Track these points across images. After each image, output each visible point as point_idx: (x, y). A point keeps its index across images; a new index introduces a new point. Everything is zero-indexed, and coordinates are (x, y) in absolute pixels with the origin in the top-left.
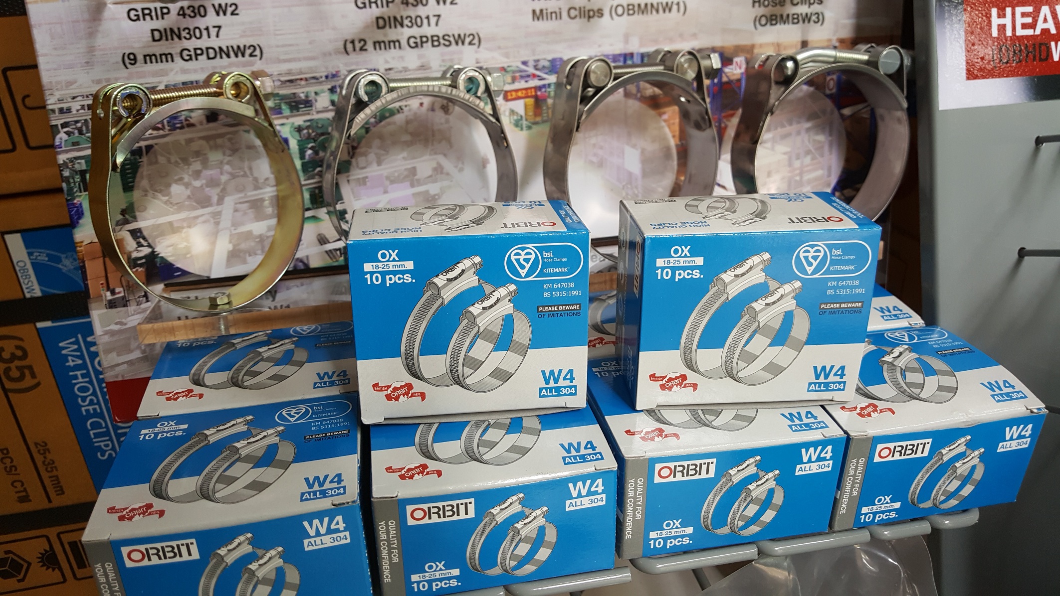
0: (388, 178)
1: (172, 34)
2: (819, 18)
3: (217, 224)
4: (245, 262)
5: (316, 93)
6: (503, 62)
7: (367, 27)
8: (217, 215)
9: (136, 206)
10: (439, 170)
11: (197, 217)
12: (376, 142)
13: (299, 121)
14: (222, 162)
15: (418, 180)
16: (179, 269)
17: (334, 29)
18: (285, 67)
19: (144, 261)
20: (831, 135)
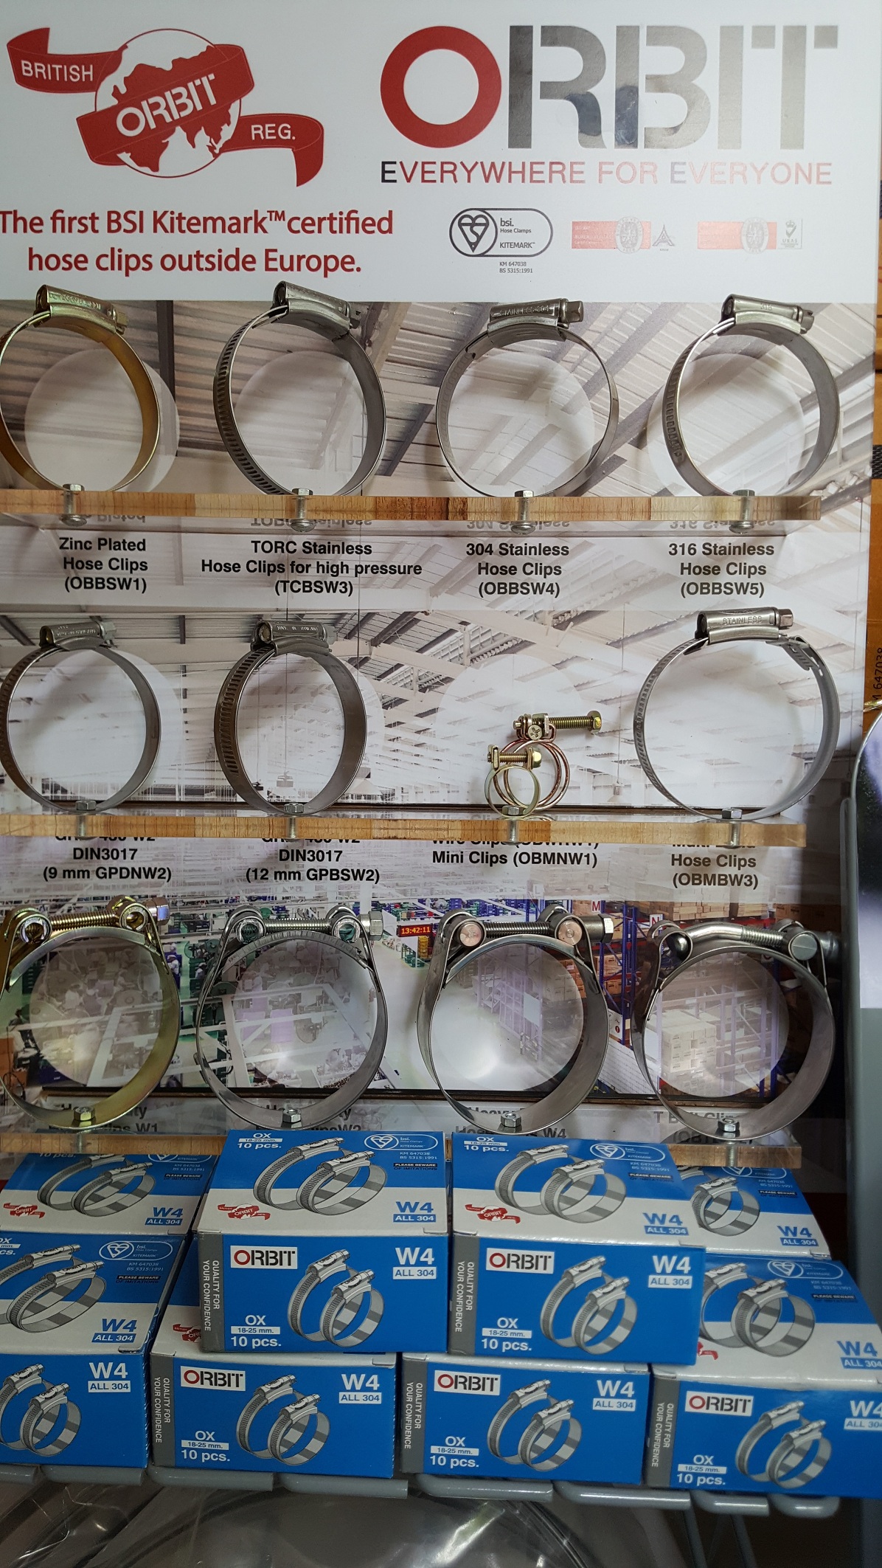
0: (271, 1002)
1: (93, 853)
2: (752, 882)
3: (102, 1033)
4: (121, 1074)
5: (214, 916)
6: (400, 899)
7: (270, 858)
8: (103, 1025)
9: (31, 1008)
10: (324, 998)
11: (84, 1025)
12: (266, 966)
13: (194, 940)
14: (117, 974)
15: (301, 1008)
16: (59, 1074)
17: (240, 858)
18: (189, 890)
19: (28, 1062)
20: (768, 1008)
